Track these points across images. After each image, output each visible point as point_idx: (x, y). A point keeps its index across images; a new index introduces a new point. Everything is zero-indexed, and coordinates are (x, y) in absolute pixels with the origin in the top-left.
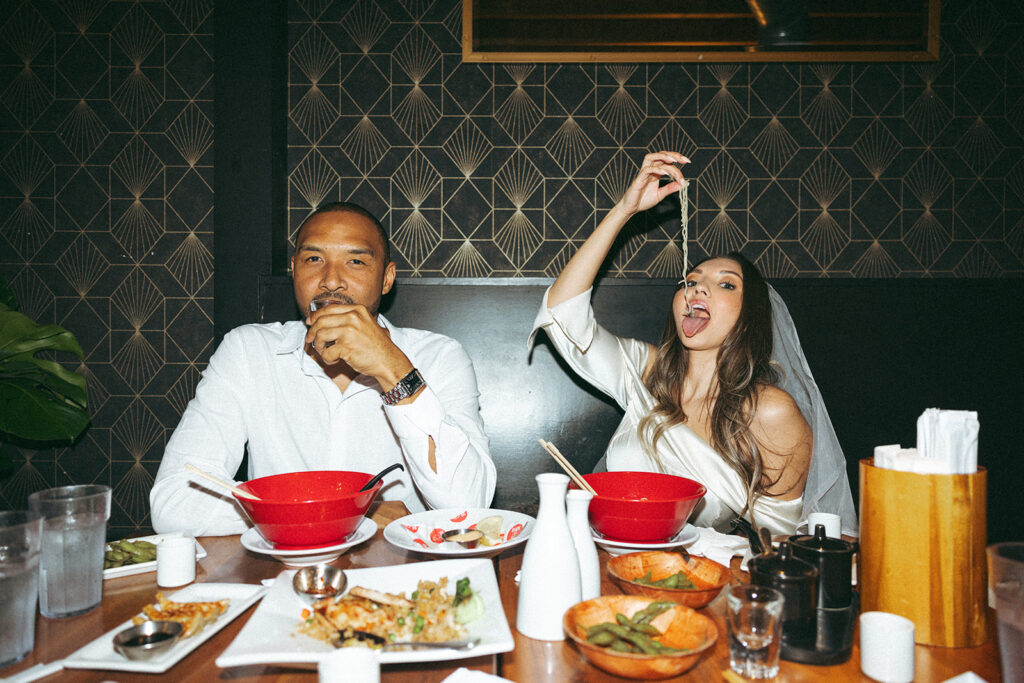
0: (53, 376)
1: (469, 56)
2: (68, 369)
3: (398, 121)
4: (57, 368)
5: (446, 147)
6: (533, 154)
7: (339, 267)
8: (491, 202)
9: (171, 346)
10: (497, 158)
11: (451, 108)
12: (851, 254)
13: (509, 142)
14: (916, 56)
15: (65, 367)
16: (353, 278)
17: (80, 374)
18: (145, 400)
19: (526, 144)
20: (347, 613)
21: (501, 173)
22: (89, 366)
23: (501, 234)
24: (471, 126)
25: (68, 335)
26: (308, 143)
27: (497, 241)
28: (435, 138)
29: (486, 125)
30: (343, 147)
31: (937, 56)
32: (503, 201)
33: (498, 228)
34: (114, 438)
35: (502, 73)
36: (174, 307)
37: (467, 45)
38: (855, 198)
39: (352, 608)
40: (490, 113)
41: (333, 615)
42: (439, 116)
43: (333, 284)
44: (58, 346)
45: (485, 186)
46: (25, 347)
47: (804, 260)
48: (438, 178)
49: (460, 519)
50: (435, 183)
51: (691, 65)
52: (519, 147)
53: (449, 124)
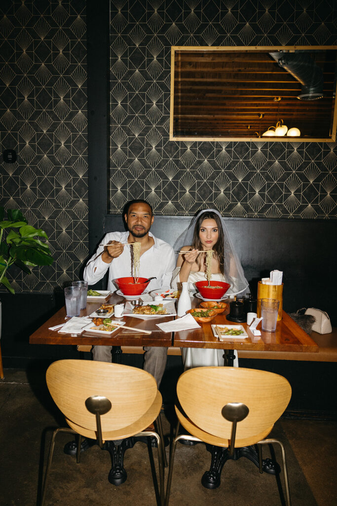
0: (38, 245)
1: (172, 138)
2: (44, 242)
3: (147, 160)
4: (39, 242)
5: (163, 169)
6: (193, 172)
7: (141, 218)
8: (178, 189)
9: (75, 236)
10: (181, 174)
11: (165, 156)
12: (301, 208)
14: (327, 140)
15: (42, 241)
16: (145, 221)
17: (46, 244)
18: (67, 252)
19: (190, 169)
21: (182, 179)
22: (49, 242)
24: (172, 162)
25: (43, 232)
26: (117, 167)
27: (180, 202)
28: (160, 166)
29: (177, 162)
31: (335, 141)
32: (183, 188)
33: (180, 198)
34: (57, 264)
35: (183, 144)
36: (76, 223)
37: (171, 134)
38: (303, 189)
40: (179, 158)
42: (161, 159)
43: (140, 223)
44: (40, 235)
45: (176, 183)
46: (31, 236)
47: (285, 211)
48: (161, 180)
49: (168, 292)
50: (159, 182)
51: (249, 142)
52: (188, 170)
53: (164, 162)
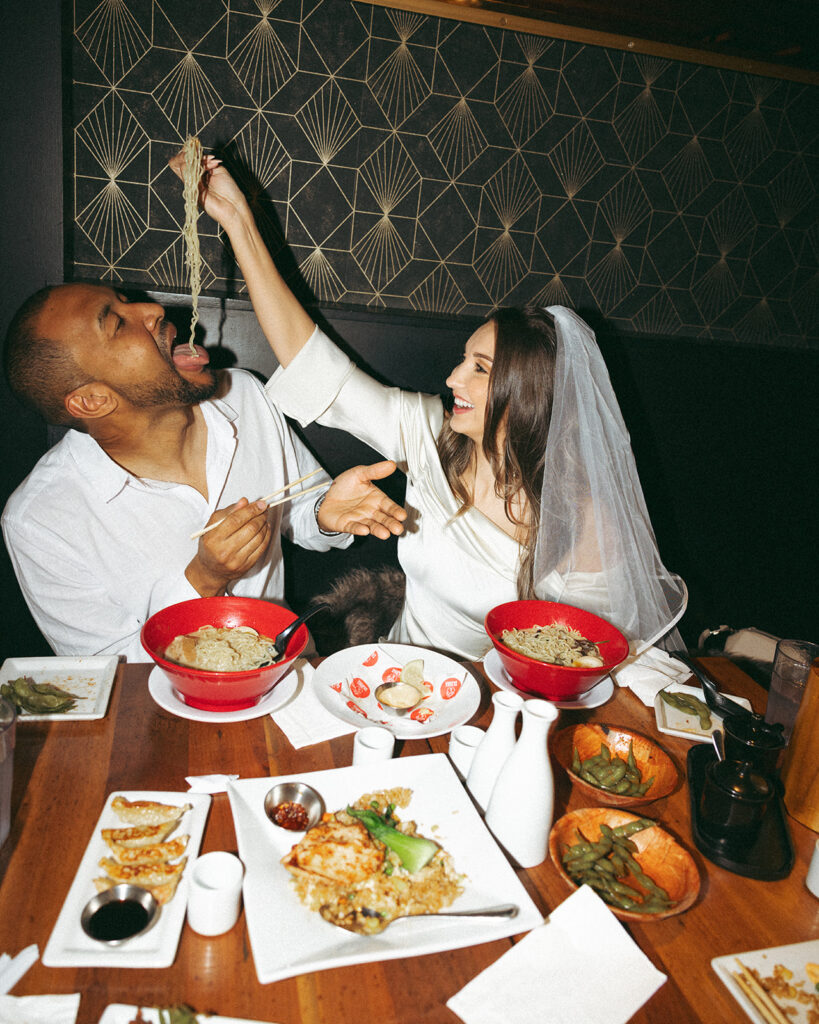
3: (237, 67)
5: (299, 116)
6: (411, 143)
8: (352, 203)
10: (366, 142)
11: (310, 62)
13: (382, 122)
19: (403, 128)
20: (320, 853)
21: (368, 164)
23: (361, 244)
24: (336, 91)
26: (102, 81)
27: (355, 253)
28: (284, 102)
29: (355, 91)
30: (157, 95)
32: (368, 202)
33: (357, 237)
35: (383, 21)
39: (323, 847)
40: (364, 79)
41: (306, 862)
42: (293, 70)
45: (346, 178)
48: (287, 159)
49: (372, 662)
50: (281, 166)
51: (616, 53)
52: (395, 131)
53: (307, 84)
